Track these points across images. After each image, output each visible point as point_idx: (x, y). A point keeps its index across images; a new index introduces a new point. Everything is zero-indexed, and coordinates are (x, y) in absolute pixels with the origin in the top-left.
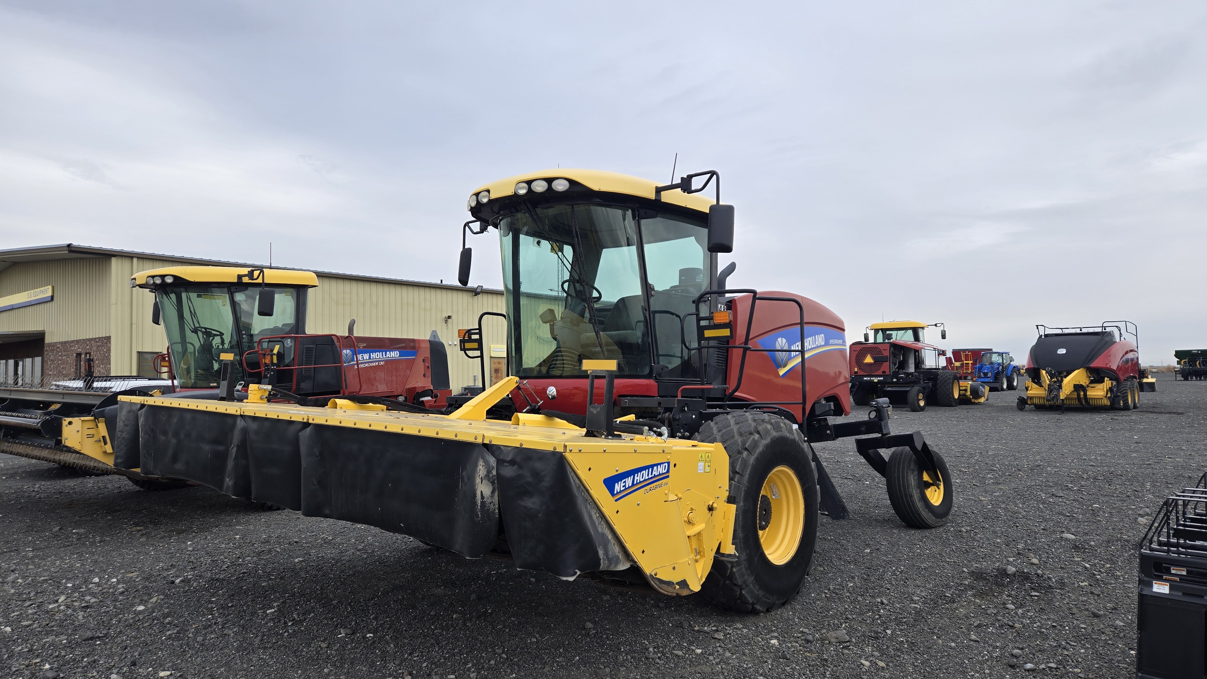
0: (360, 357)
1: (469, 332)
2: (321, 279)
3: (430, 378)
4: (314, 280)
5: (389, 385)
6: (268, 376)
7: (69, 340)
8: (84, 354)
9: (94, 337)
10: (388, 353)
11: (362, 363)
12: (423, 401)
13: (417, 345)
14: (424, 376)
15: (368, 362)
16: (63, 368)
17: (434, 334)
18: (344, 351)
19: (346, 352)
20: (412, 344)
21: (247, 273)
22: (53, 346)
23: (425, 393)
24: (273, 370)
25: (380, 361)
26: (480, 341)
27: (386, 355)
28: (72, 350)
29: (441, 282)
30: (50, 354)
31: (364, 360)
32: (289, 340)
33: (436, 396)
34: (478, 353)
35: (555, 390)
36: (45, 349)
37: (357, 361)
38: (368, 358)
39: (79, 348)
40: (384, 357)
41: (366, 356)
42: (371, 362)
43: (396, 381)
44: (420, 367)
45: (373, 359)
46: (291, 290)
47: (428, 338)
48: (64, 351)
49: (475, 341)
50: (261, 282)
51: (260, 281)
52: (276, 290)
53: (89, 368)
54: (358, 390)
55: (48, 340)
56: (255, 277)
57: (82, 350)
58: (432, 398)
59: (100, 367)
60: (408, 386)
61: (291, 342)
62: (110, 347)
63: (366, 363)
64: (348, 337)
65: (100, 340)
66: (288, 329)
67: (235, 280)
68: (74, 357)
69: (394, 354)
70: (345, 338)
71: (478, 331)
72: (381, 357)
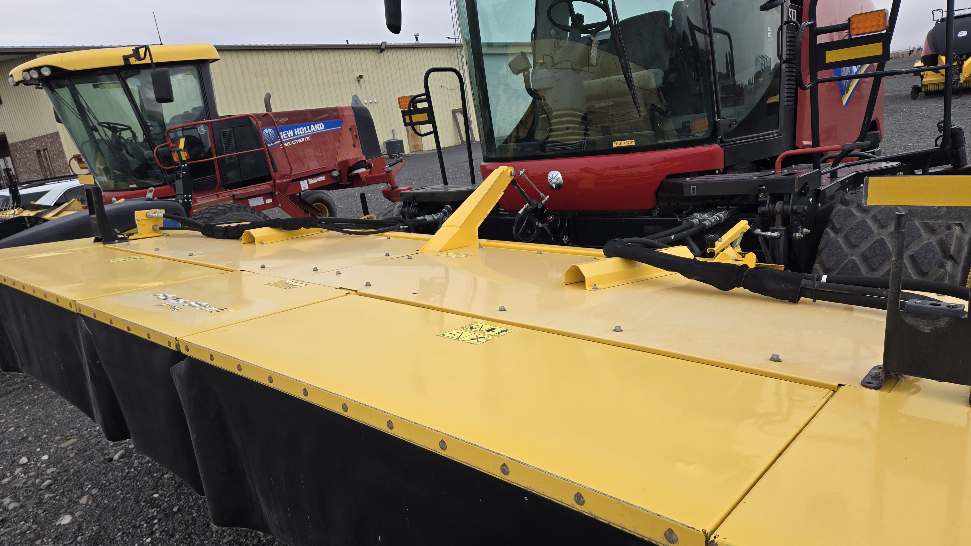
0: (283, 135)
1: (414, 100)
2: (222, 53)
3: (360, 147)
4: (216, 55)
5: (320, 161)
6: (181, 176)
7: (27, 139)
8: (42, 150)
9: (45, 134)
10: (312, 126)
11: (285, 142)
12: (358, 174)
13: (341, 114)
14: (354, 146)
15: (293, 140)
16: (30, 165)
17: (355, 99)
18: (266, 131)
19: (268, 131)
20: (335, 113)
21: (132, 53)
22: (15, 146)
23: (359, 165)
24: (184, 169)
25: (304, 137)
26: (429, 111)
27: (310, 130)
28: (32, 148)
29: (347, 42)
30: (16, 153)
31: (288, 137)
32: (202, 126)
33: (370, 166)
34: (428, 128)
35: (560, 175)
36: (10, 149)
37: (281, 140)
38: (292, 135)
39: (37, 145)
40: (309, 131)
41: (290, 133)
42: (297, 139)
43: (327, 156)
44: (348, 138)
45: (298, 135)
46: (190, 67)
47: (350, 105)
48: (26, 150)
49: (422, 111)
50: (150, 62)
51: (147, 61)
52: (169, 70)
53: (9, 178)
54: (288, 172)
55: (10, 141)
56: (142, 56)
57: (40, 147)
58: (366, 168)
59: (58, 161)
60: (340, 159)
61: (205, 128)
62: (61, 142)
63: (291, 140)
64: (266, 114)
65: (51, 136)
66: (198, 113)
67: (122, 63)
68: (36, 154)
69: (319, 127)
70: (263, 117)
71: (425, 97)
72: (306, 132)
